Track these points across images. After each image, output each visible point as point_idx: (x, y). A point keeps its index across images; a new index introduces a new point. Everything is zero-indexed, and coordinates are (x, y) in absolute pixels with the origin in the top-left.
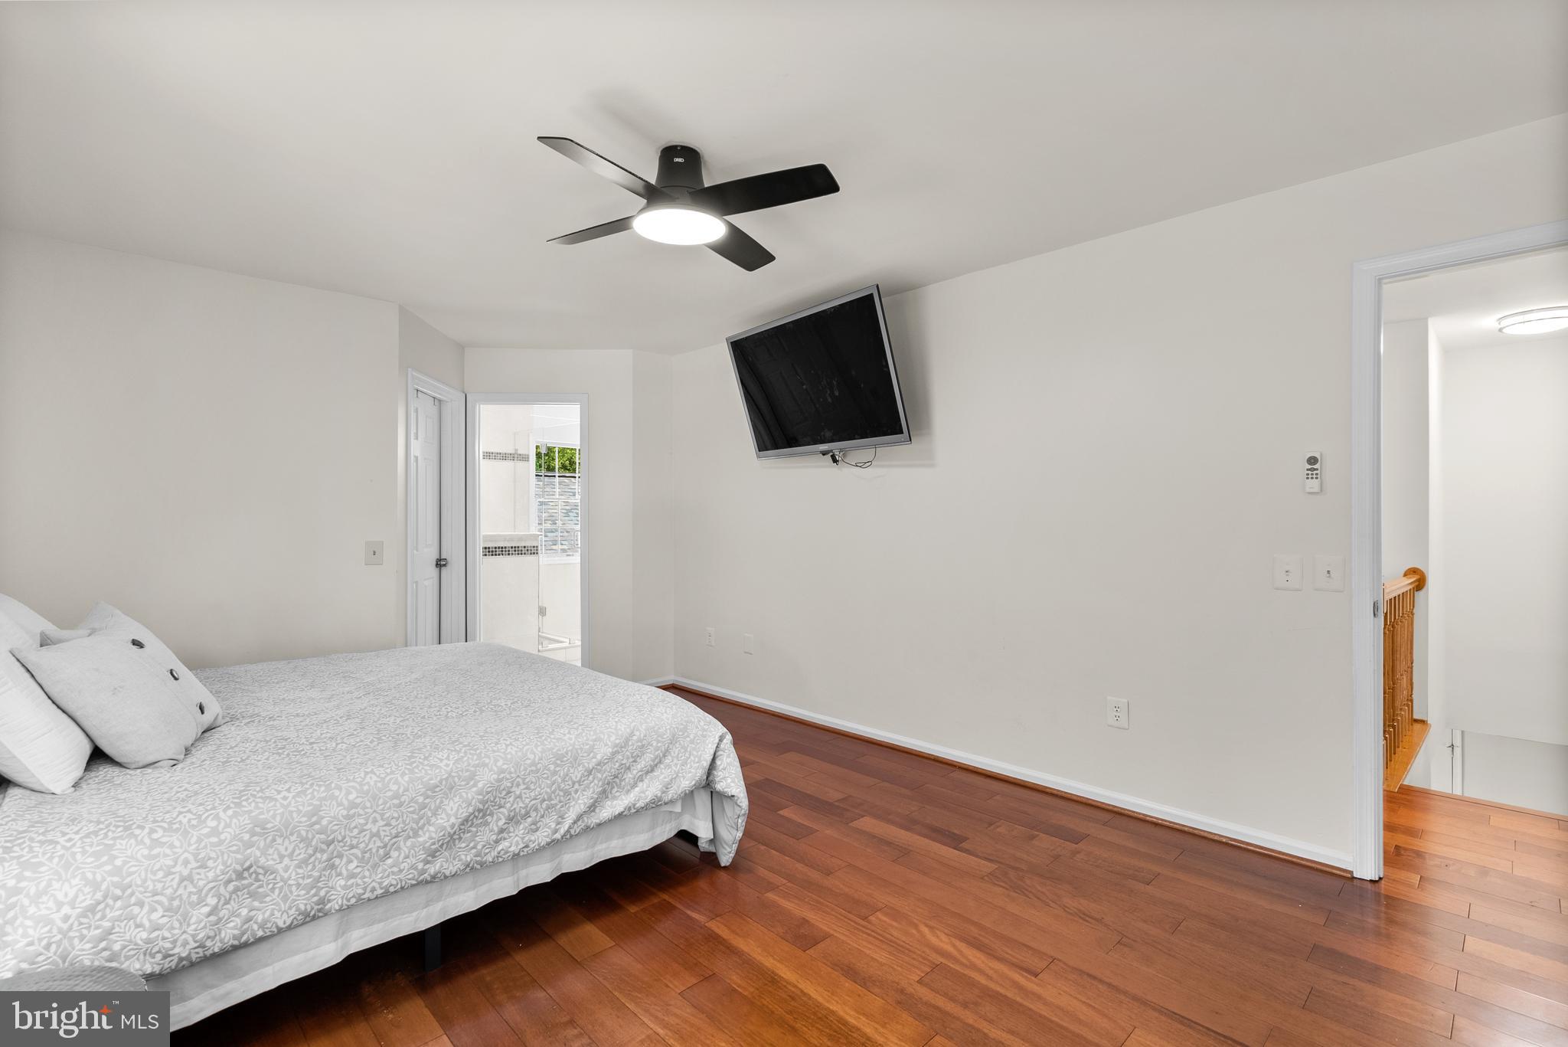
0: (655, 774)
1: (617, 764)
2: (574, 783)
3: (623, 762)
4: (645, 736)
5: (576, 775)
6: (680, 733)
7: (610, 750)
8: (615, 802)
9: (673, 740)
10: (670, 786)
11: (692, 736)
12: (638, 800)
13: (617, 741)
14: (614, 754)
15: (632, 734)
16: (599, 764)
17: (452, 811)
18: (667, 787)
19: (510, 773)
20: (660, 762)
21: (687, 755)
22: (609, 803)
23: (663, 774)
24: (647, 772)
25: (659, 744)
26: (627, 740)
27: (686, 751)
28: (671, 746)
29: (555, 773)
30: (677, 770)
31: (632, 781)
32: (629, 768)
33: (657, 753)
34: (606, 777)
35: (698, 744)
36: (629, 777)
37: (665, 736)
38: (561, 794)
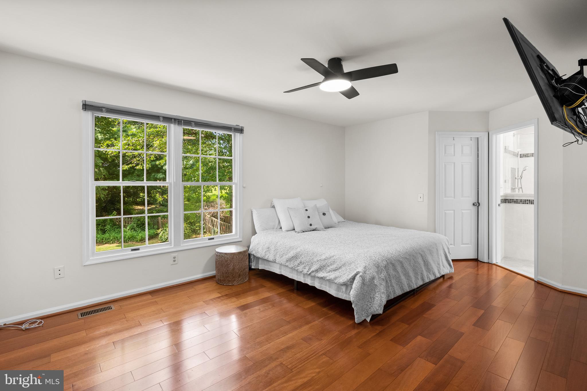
0: (336, 272)
1: (325, 263)
2: (314, 262)
3: (327, 263)
4: (336, 259)
5: (315, 260)
6: (348, 264)
7: (324, 258)
8: (323, 273)
9: (344, 265)
10: (337, 278)
11: (351, 267)
12: (328, 277)
13: (328, 256)
14: (325, 259)
15: (333, 256)
16: (320, 260)
17: (291, 254)
18: (336, 278)
19: (302, 251)
20: (338, 269)
21: (346, 272)
22: (321, 273)
23: (337, 274)
24: (333, 271)
25: (339, 264)
26: (330, 258)
27: (346, 271)
28: (342, 267)
29: (311, 257)
30: (341, 275)
31: (328, 271)
32: (329, 266)
33: (337, 266)
34: (321, 265)
35: (351, 271)
36: (328, 269)
37: (342, 262)
38: (311, 263)
